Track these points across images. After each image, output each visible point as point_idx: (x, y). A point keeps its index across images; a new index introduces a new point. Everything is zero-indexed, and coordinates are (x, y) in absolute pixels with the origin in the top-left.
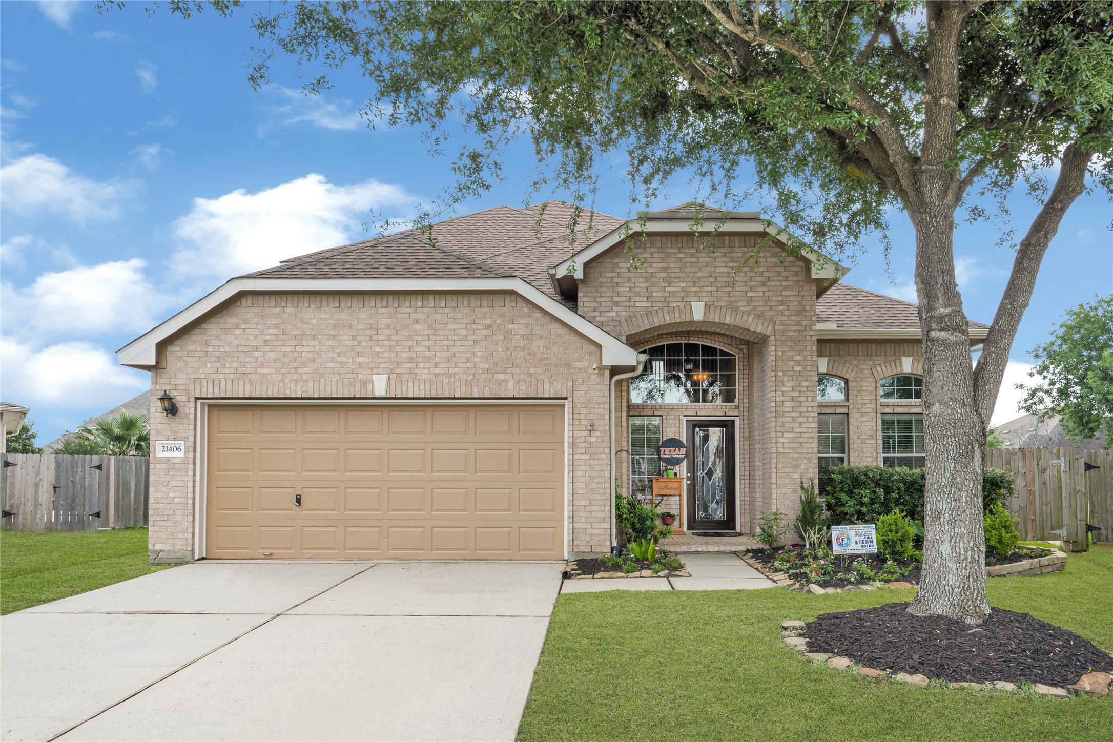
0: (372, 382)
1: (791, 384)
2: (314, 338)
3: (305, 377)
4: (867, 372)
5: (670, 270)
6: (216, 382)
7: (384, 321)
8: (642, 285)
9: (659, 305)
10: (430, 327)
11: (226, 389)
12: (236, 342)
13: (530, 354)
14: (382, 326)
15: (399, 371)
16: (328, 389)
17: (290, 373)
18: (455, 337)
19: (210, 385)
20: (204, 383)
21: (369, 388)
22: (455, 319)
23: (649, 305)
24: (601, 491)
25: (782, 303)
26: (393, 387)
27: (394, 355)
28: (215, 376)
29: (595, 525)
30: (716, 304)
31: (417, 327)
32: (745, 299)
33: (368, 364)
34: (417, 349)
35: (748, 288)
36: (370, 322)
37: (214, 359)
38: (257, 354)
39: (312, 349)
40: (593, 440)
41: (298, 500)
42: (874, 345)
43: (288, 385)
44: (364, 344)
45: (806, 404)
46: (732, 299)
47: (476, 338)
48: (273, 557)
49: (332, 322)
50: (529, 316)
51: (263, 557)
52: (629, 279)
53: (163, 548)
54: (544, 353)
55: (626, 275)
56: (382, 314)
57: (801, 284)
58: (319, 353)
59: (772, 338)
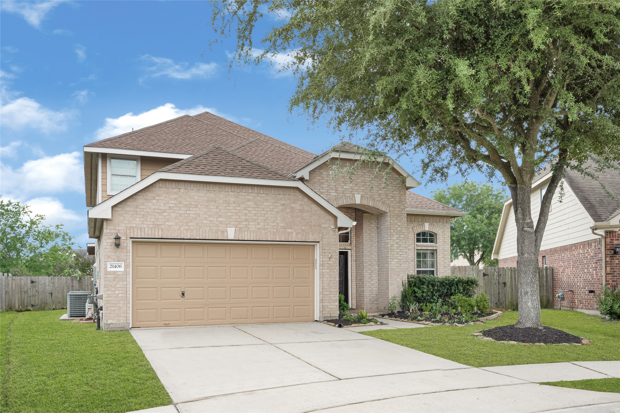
0: (227, 231)
1: (396, 236)
2: (196, 207)
3: (192, 228)
4: (411, 230)
5: (345, 178)
6: (143, 229)
7: (232, 199)
8: (333, 184)
9: (341, 195)
10: (255, 204)
11: (148, 233)
12: (153, 207)
13: (303, 219)
14: (231, 202)
15: (240, 226)
16: (204, 234)
17: (183, 225)
18: (267, 209)
19: (139, 231)
20: (136, 230)
21: (225, 234)
22: (267, 200)
23: (336, 194)
24: (335, 287)
25: (393, 197)
26: (237, 234)
27: (238, 217)
28: (142, 226)
29: (332, 304)
30: (365, 196)
31: (249, 203)
32: (378, 194)
33: (225, 221)
34: (249, 215)
35: (379, 189)
36: (226, 199)
37: (140, 216)
38: (165, 214)
39: (195, 212)
40: (331, 262)
41: (183, 294)
42: (414, 217)
43: (183, 232)
44: (222, 211)
45: (402, 246)
46: (372, 194)
47: (277, 210)
48: (170, 325)
49: (206, 198)
50: (302, 201)
51: (164, 325)
52: (327, 181)
53: (113, 322)
54: (309, 219)
55: (326, 178)
56: (232, 195)
57: (400, 188)
58: (199, 215)
59: (389, 214)
